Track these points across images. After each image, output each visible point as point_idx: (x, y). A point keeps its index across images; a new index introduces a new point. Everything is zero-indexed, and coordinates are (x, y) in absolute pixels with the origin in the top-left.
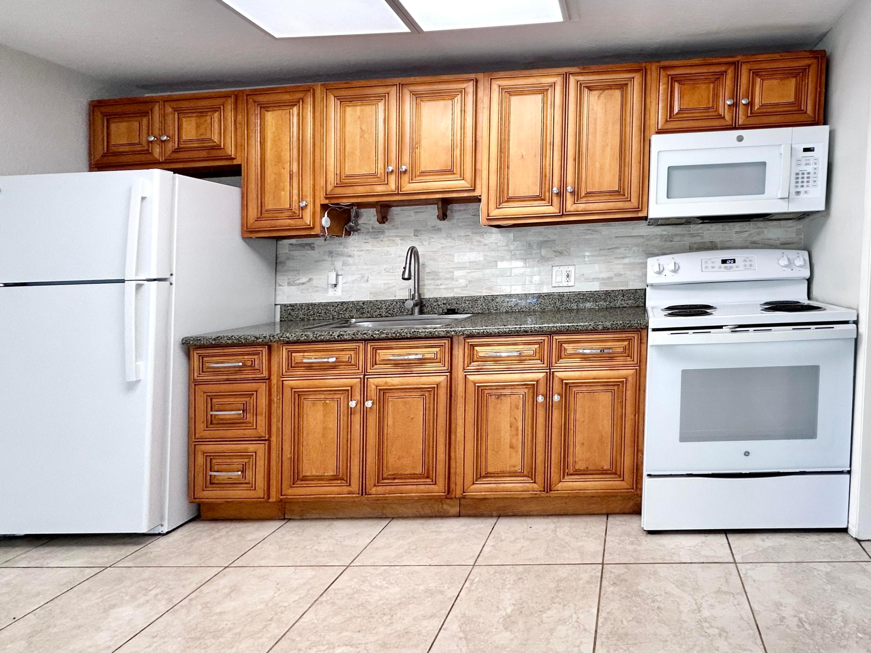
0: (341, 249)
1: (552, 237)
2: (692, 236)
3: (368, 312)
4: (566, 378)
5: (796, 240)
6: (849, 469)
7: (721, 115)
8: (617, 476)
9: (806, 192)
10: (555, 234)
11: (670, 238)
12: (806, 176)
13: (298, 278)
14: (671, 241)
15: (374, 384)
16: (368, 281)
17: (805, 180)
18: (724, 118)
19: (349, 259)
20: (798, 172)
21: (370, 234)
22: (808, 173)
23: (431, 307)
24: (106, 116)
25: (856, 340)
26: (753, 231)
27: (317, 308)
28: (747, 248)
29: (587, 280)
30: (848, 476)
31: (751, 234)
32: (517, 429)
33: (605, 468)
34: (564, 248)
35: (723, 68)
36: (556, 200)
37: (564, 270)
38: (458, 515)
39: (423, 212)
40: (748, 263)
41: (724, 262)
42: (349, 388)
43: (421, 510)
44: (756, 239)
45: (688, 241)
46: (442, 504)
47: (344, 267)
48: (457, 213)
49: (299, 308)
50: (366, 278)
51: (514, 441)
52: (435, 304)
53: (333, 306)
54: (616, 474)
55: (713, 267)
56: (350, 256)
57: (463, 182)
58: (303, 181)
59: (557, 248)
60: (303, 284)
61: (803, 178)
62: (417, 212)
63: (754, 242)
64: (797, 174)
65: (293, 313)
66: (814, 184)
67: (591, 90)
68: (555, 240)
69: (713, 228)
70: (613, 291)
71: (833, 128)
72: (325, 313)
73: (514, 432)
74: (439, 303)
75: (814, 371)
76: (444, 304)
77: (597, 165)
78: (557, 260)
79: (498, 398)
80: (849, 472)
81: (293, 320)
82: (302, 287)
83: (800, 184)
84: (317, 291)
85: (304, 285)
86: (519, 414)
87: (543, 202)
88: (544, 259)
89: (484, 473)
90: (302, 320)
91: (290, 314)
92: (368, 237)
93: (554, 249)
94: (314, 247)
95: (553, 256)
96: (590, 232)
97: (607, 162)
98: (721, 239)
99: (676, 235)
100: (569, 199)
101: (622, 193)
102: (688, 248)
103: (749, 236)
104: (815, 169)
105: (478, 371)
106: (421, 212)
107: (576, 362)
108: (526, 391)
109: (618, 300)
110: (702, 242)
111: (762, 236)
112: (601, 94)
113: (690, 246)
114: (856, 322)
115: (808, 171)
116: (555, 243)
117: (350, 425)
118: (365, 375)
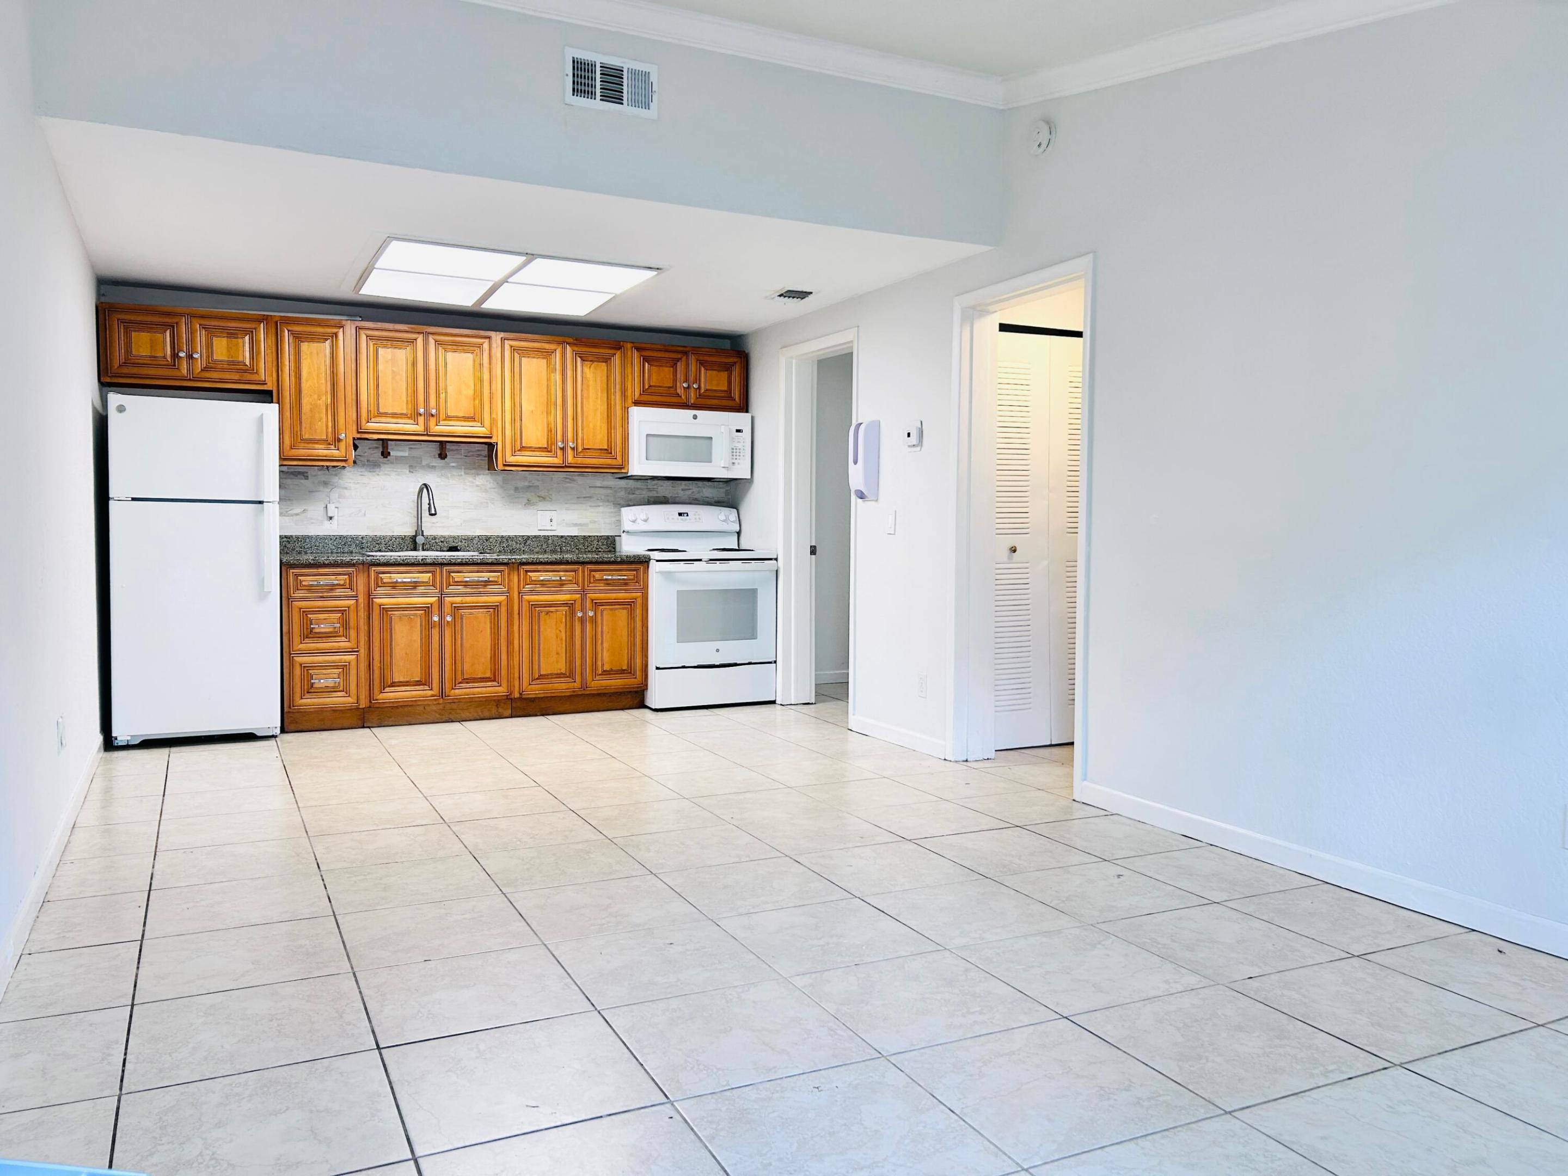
0: (335, 479)
1: (537, 483)
2: (650, 490)
3: (367, 547)
4: (596, 598)
5: (726, 499)
6: (775, 660)
7: (679, 394)
8: (631, 675)
9: (739, 464)
10: (538, 480)
11: (631, 491)
12: (738, 451)
13: (291, 508)
14: (634, 494)
15: (449, 602)
16: (365, 515)
17: (738, 454)
18: (681, 397)
19: (346, 491)
20: (733, 447)
21: (365, 467)
22: (740, 449)
23: (430, 544)
24: (123, 323)
25: (777, 571)
26: (695, 490)
27: (314, 541)
28: (690, 504)
29: (568, 525)
30: (775, 664)
31: (693, 492)
32: (561, 639)
33: (624, 668)
34: (547, 494)
35: (679, 356)
36: (559, 453)
37: (548, 515)
38: (511, 716)
39: (417, 448)
40: (697, 517)
41: (680, 514)
42: (430, 605)
43: (480, 714)
44: (697, 496)
45: (645, 494)
46: (498, 708)
47: (340, 500)
48: (451, 452)
49: (295, 540)
50: (363, 512)
51: (559, 649)
52: (433, 541)
53: (331, 539)
54: (630, 673)
55: (673, 519)
56: (346, 488)
57: (484, 428)
58: (339, 414)
59: (540, 493)
60: (297, 514)
61: (736, 452)
62: (411, 448)
63: (696, 499)
64: (733, 449)
65: (288, 546)
66: (744, 458)
67: (584, 360)
68: (538, 486)
69: (665, 485)
70: (590, 536)
71: (753, 415)
72: (323, 546)
73: (559, 641)
74: (437, 541)
75: (754, 592)
76: (442, 542)
77: (591, 425)
78: (542, 505)
79: (547, 614)
80: (775, 662)
81: (289, 553)
82: (296, 518)
83: (735, 457)
84: (312, 523)
85: (298, 516)
86: (562, 628)
87: (549, 453)
88: (529, 503)
89: (537, 676)
90: (299, 553)
91: (286, 546)
92: (363, 470)
93: (538, 494)
94: (308, 477)
95: (537, 501)
96: (568, 480)
97: (598, 423)
98: (670, 495)
99: (638, 489)
100: (570, 454)
101: (609, 451)
102: (647, 500)
103: (692, 493)
104: (744, 446)
105: (531, 592)
106: (415, 448)
107: (601, 586)
108: (567, 608)
109: (594, 544)
110: (656, 497)
111: (701, 494)
112: (592, 364)
113: (648, 500)
114: (776, 559)
115: (739, 447)
116: (538, 489)
117: (429, 637)
118: (442, 594)
